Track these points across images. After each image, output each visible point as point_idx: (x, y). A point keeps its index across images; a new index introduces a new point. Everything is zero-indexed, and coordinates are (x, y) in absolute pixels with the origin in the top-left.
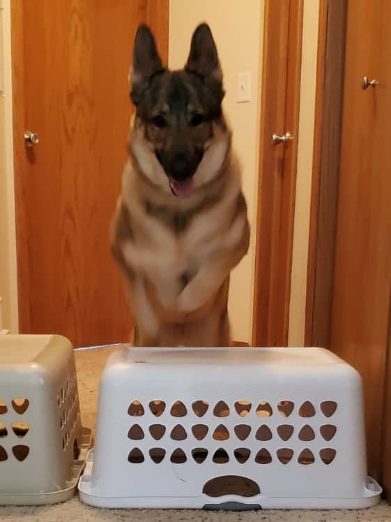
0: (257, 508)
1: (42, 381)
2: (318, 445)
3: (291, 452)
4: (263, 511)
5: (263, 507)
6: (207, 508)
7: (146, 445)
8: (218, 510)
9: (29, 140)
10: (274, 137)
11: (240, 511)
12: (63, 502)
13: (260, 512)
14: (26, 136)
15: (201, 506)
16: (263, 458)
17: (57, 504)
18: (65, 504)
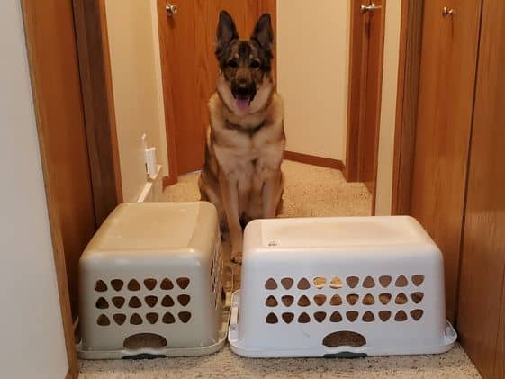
0: (364, 356)
1: (198, 264)
2: (409, 307)
3: (389, 313)
4: (369, 359)
5: (369, 354)
6: (327, 357)
7: (280, 310)
8: (335, 358)
9: (169, 11)
10: (363, 7)
11: (352, 358)
12: (218, 352)
13: (367, 359)
14: (168, 8)
15: (322, 355)
16: (368, 317)
17: (213, 354)
18: (220, 354)
